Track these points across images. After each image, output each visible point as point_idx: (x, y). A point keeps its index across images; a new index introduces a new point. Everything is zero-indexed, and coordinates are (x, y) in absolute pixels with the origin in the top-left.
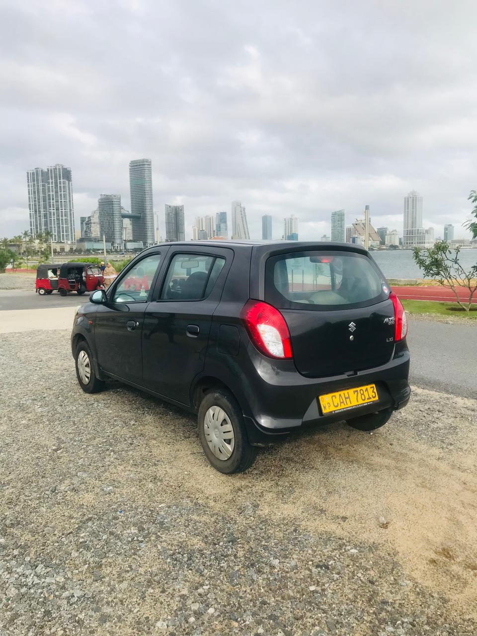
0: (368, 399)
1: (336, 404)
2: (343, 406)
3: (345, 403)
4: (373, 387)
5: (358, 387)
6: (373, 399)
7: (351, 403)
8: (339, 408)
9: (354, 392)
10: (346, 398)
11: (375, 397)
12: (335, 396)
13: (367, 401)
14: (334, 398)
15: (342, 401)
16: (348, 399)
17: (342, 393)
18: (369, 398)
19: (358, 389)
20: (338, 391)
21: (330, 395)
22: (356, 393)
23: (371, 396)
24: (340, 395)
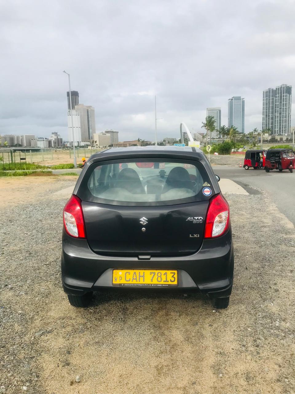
0: (164, 281)
1: (128, 279)
2: (134, 282)
3: (138, 280)
4: (174, 273)
5: (156, 270)
6: (170, 283)
7: (144, 281)
8: (130, 282)
9: (151, 273)
10: (140, 276)
11: (174, 281)
12: (129, 273)
13: (162, 283)
14: (128, 274)
15: (135, 277)
16: (143, 278)
17: (137, 272)
18: (166, 281)
19: (156, 272)
20: (134, 269)
21: (125, 271)
22: (153, 274)
23: (168, 279)
24: (135, 273)
